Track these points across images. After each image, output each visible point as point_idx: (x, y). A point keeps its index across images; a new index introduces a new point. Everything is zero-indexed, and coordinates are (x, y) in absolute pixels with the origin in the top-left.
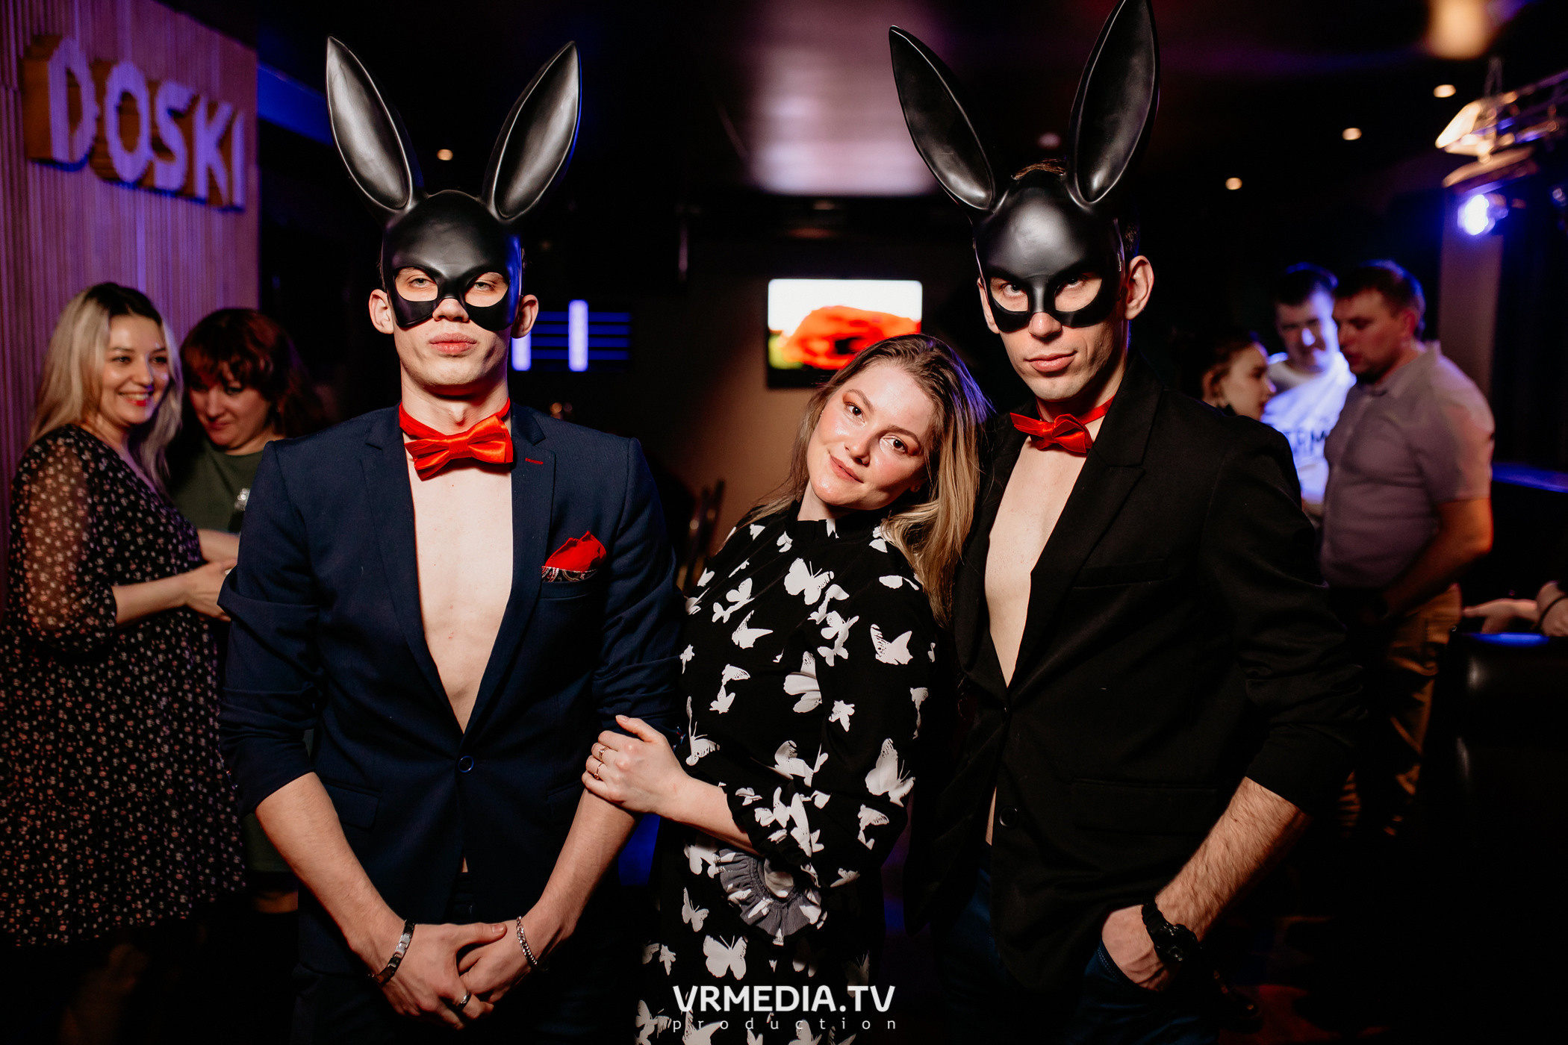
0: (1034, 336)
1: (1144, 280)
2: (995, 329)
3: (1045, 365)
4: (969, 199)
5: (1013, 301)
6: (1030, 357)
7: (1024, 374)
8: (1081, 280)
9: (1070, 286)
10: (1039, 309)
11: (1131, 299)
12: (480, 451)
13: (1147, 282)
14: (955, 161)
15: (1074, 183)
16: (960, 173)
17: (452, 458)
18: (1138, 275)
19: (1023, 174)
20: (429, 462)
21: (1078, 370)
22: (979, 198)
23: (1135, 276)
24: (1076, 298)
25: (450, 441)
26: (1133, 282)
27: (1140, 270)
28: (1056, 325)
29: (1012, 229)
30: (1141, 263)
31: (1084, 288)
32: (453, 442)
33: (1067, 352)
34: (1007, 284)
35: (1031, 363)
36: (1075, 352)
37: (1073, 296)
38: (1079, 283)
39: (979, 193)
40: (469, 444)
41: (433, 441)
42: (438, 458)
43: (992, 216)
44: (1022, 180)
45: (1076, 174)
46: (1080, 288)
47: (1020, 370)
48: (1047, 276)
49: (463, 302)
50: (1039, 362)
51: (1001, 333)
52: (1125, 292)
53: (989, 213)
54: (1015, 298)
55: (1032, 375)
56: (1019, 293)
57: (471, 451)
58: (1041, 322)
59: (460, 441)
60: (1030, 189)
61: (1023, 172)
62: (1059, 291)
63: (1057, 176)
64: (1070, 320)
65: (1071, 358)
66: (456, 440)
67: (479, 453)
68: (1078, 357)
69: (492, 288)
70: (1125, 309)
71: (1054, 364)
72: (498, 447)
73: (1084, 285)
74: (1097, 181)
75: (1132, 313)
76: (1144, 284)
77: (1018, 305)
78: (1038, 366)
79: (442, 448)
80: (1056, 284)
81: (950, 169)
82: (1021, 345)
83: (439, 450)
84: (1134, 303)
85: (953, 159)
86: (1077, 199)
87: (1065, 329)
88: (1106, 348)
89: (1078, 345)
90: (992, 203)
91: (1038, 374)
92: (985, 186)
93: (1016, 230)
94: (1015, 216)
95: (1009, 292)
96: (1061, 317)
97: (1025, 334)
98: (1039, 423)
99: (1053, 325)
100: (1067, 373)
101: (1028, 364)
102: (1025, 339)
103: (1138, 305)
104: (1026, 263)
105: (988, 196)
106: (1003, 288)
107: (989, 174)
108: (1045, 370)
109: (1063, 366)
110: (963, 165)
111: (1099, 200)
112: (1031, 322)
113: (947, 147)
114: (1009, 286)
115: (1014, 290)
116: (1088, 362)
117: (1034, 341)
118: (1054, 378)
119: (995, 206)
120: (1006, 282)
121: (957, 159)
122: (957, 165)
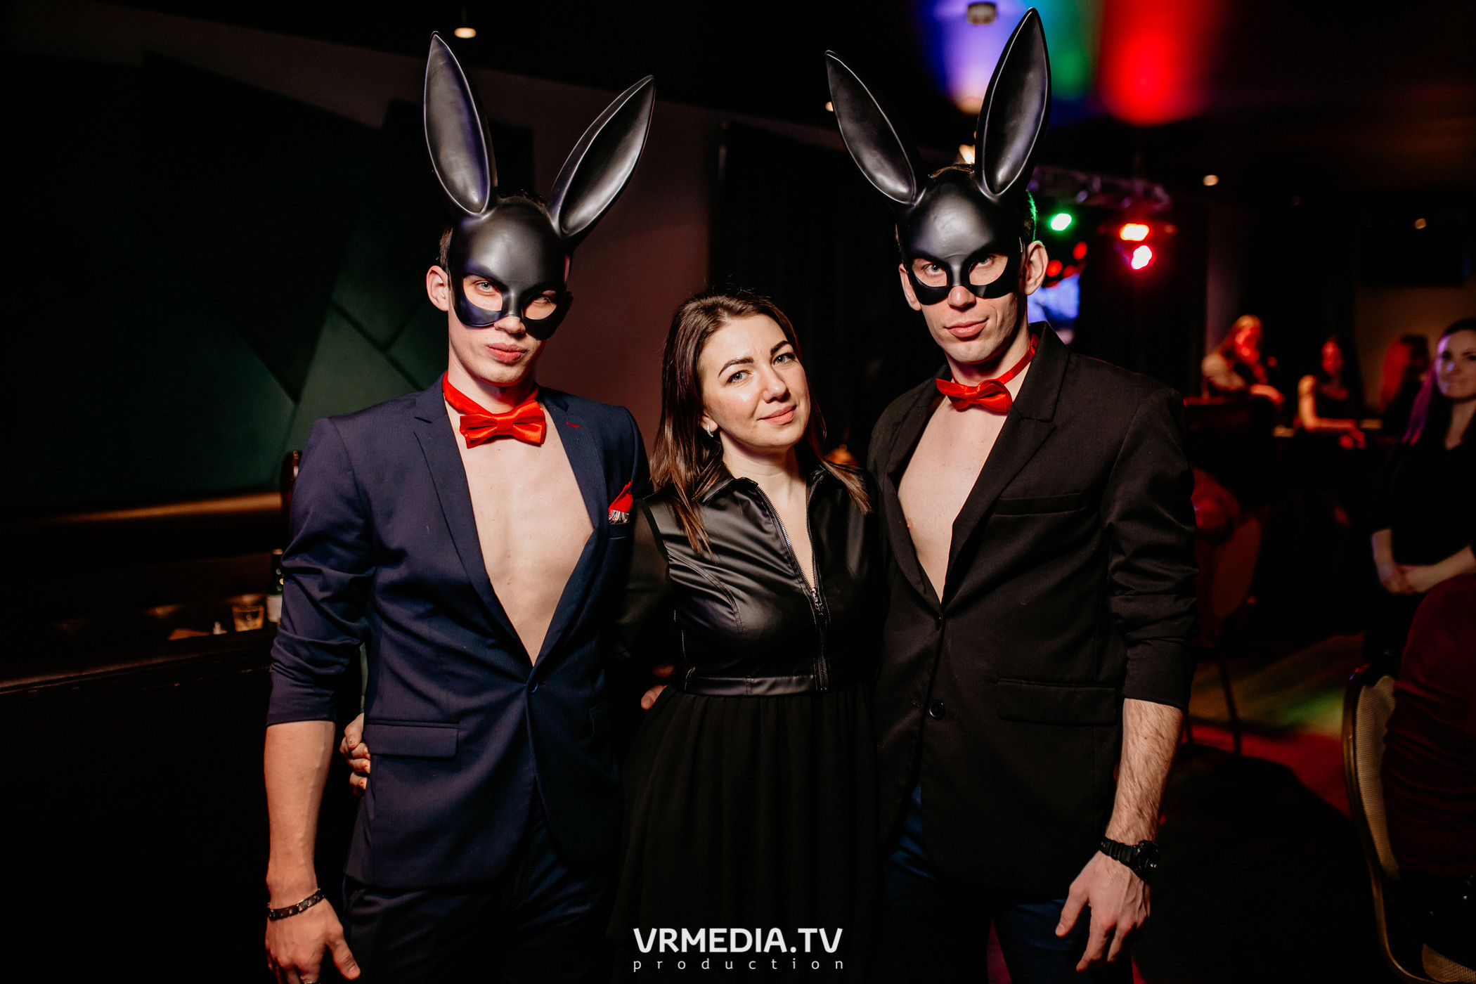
0: (953, 307)
1: (1040, 260)
2: (916, 306)
3: (961, 331)
4: (892, 194)
5: (934, 279)
6: (948, 325)
7: (942, 340)
8: (990, 258)
9: (980, 265)
10: (957, 284)
11: (1030, 277)
12: (521, 431)
13: (1042, 263)
14: (881, 163)
15: (983, 180)
16: (886, 174)
17: (496, 433)
18: (1035, 258)
19: (938, 174)
20: (478, 434)
21: (989, 335)
22: (902, 194)
23: (1032, 259)
24: (986, 274)
25: (499, 419)
26: (1030, 263)
27: (1036, 253)
28: (971, 297)
29: (932, 217)
30: (1038, 247)
31: (994, 266)
33: (982, 319)
34: (929, 265)
35: (950, 330)
36: (987, 319)
37: (984, 271)
38: (988, 262)
39: (902, 189)
42: (487, 431)
43: (912, 209)
44: (937, 179)
45: (984, 171)
46: (990, 266)
47: (940, 337)
48: (962, 256)
50: (957, 329)
52: (1025, 271)
53: (911, 205)
54: (935, 276)
55: (950, 340)
56: (940, 271)
58: (959, 295)
59: (507, 419)
60: (945, 184)
61: (938, 172)
62: (973, 268)
63: (967, 174)
64: (982, 292)
65: (983, 324)
66: (504, 418)
68: (989, 323)
70: (1026, 284)
71: (970, 331)
72: (536, 429)
73: (993, 263)
74: (1001, 174)
75: (1031, 289)
76: (1040, 265)
77: (938, 282)
78: (957, 332)
79: (491, 424)
80: (970, 262)
81: (877, 170)
82: (940, 316)
83: (488, 425)
84: (1032, 281)
85: (879, 161)
86: (985, 191)
87: (979, 300)
88: (1011, 317)
89: (989, 313)
90: (914, 197)
91: (955, 339)
92: (909, 183)
93: (935, 218)
94: (934, 207)
95: (930, 271)
96: (974, 290)
97: (943, 305)
98: (962, 387)
99: (968, 297)
100: (980, 337)
101: (946, 330)
102: (944, 311)
103: (1036, 282)
104: (944, 245)
105: (910, 191)
106: (924, 268)
107: (911, 173)
108: (961, 336)
109: (977, 332)
110: (888, 167)
111: (1003, 192)
112: (949, 295)
113: (875, 152)
114: (931, 266)
115: (935, 269)
116: (997, 328)
117: (952, 311)
118: (968, 343)
119: (915, 200)
120: (928, 263)
121: (883, 161)
122: (883, 166)
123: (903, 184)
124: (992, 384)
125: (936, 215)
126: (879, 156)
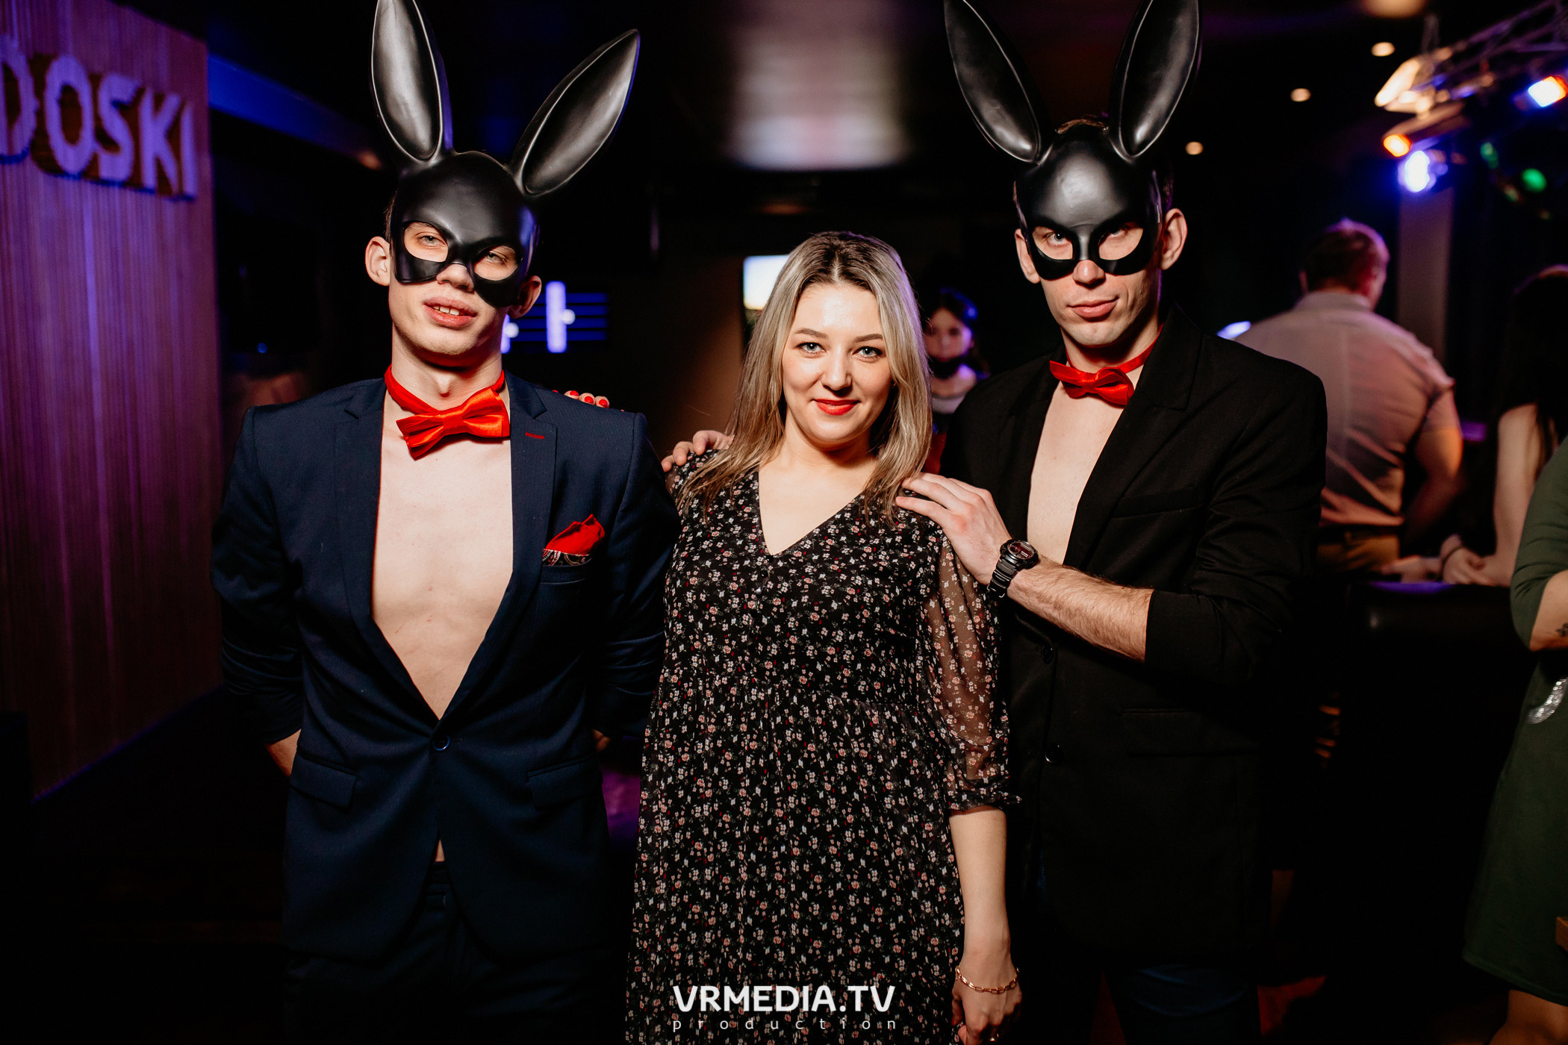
0: (1078, 283)
1: (1178, 231)
2: (1034, 277)
3: (1087, 310)
4: (1014, 151)
5: (1058, 250)
6: (1073, 303)
7: (1064, 320)
8: (1123, 229)
9: (1112, 236)
10: (1084, 258)
11: (1166, 250)
12: (477, 425)
13: (1181, 234)
14: (1001, 115)
15: (1118, 138)
16: (1006, 127)
17: (447, 434)
18: (1173, 227)
19: (1066, 129)
20: (423, 439)
21: (1118, 316)
22: (1024, 151)
23: (1170, 229)
24: (1118, 247)
25: (443, 416)
26: (1168, 233)
27: (1174, 222)
28: (1100, 272)
29: (1058, 180)
30: (1176, 216)
31: (1127, 238)
32: (447, 417)
33: (1110, 298)
34: (1052, 233)
35: (1074, 309)
36: (1117, 298)
37: (1115, 244)
38: (1121, 233)
39: (1026, 146)
40: (464, 419)
41: (427, 416)
42: (433, 434)
43: (1036, 168)
44: (1065, 134)
45: (1120, 128)
46: (1123, 237)
47: (1061, 316)
48: (1092, 225)
49: (471, 271)
50: (1083, 308)
51: (1043, 281)
52: (1161, 243)
53: (1034, 165)
54: (1059, 246)
55: (1074, 321)
56: (1064, 241)
57: (466, 426)
58: (1086, 269)
59: (455, 416)
60: (1075, 142)
61: (1065, 126)
62: (1103, 241)
63: (1100, 129)
64: (1113, 267)
65: (1113, 303)
66: (448, 415)
67: (474, 427)
68: (1120, 303)
69: (503, 262)
70: (1161, 260)
71: (1098, 311)
72: (495, 420)
73: (1126, 233)
74: (1140, 133)
75: (1167, 264)
76: (1178, 237)
77: (1062, 253)
78: (1082, 312)
79: (437, 423)
80: (1100, 233)
81: (996, 122)
82: (1063, 293)
83: (433, 425)
84: (1169, 254)
85: (998, 112)
86: (1120, 152)
87: (1108, 276)
88: (1144, 296)
89: (1118, 292)
90: (1038, 155)
91: (1080, 319)
92: (1031, 139)
93: (1062, 181)
94: (1060, 168)
95: (1053, 241)
96: (1104, 265)
97: (1068, 281)
98: (1079, 373)
99: (1097, 272)
100: (1109, 318)
101: (1070, 310)
102: (1068, 287)
103: (1172, 256)
104: (1072, 213)
105: (1033, 148)
106: (1045, 236)
107: (1036, 128)
108: (1087, 316)
109: (1107, 311)
110: (1009, 119)
111: (1142, 152)
112: (1075, 269)
113: (994, 101)
114: (1054, 235)
115: (1059, 238)
116: (1128, 308)
117: (1078, 287)
118: (1095, 324)
119: (1040, 158)
120: (1050, 231)
121: (1003, 112)
122: (1003, 117)
123: (1025, 138)
124: (1112, 373)
125: (1063, 176)
126: (998, 107)
